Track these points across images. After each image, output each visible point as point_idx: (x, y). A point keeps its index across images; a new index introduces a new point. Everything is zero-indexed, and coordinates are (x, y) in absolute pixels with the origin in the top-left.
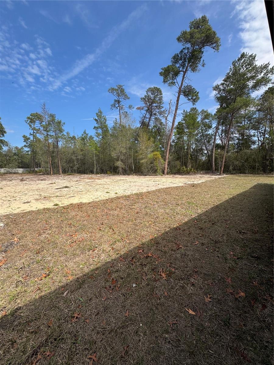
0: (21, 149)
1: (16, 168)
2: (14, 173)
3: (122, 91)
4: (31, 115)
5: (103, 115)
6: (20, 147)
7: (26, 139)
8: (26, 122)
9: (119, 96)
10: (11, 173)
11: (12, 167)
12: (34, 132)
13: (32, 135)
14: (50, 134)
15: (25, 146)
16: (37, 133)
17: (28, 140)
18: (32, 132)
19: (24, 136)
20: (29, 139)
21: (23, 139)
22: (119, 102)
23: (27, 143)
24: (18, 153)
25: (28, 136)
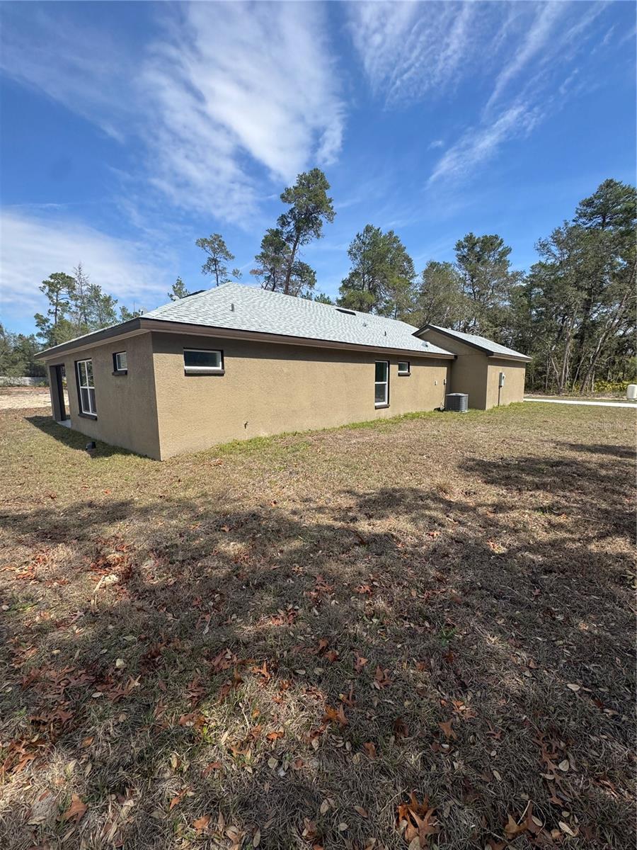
0: (30, 338)
1: (22, 376)
2: (18, 386)
3: (222, 244)
4: (51, 277)
5: (184, 290)
6: (27, 335)
7: (41, 321)
8: (42, 289)
9: (214, 251)
10: (12, 386)
11: (15, 375)
12: (56, 310)
13: (52, 313)
14: (91, 320)
15: (39, 335)
16: (64, 310)
17: (44, 324)
18: (53, 309)
19: (37, 316)
20: (47, 320)
21: (35, 321)
22: (215, 261)
23: (42, 329)
24: (25, 347)
25: (45, 316)
